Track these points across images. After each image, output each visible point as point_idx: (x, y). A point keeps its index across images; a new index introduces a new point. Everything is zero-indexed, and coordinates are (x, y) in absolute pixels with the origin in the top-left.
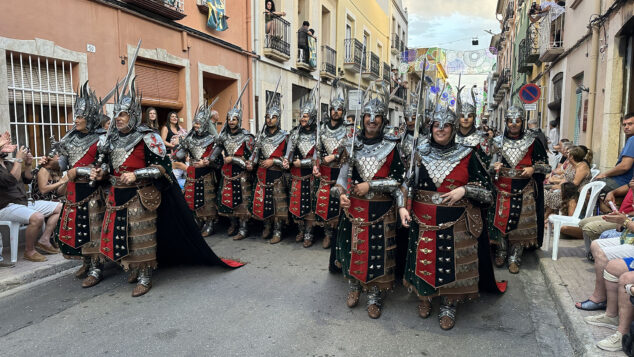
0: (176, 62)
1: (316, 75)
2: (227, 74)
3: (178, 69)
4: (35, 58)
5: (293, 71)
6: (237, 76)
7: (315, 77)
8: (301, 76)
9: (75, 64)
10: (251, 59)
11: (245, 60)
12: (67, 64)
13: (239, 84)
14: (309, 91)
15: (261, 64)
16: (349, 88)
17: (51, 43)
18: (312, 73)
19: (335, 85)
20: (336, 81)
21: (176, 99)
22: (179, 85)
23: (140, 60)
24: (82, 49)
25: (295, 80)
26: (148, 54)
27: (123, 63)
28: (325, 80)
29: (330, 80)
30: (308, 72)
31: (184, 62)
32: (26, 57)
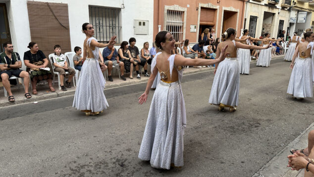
0: (215, 8)
1: (279, 6)
2: (233, 10)
3: (215, 10)
4: (173, 11)
5: (266, 5)
6: (238, 11)
7: (277, 7)
8: (269, 7)
9: (183, 12)
10: (245, 2)
11: (242, 3)
12: (181, 12)
13: (238, 14)
14: (274, 14)
15: (250, 4)
16: (298, 11)
17: (178, 6)
18: (276, 5)
19: (289, 10)
20: (290, 8)
21: (213, 22)
22: (215, 16)
23: (202, 8)
24: (185, 6)
25: (266, 9)
26: (205, 6)
27: (197, 10)
28: (283, 8)
29: (286, 8)
30: (274, 5)
31: (217, 7)
32: (171, 11)
